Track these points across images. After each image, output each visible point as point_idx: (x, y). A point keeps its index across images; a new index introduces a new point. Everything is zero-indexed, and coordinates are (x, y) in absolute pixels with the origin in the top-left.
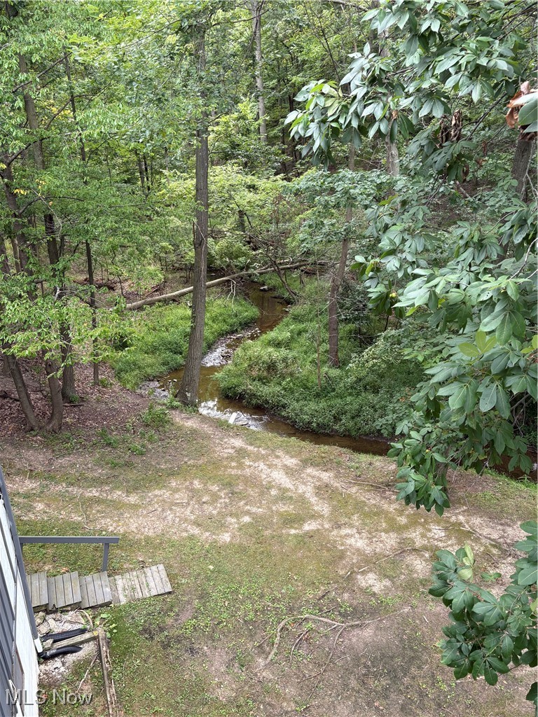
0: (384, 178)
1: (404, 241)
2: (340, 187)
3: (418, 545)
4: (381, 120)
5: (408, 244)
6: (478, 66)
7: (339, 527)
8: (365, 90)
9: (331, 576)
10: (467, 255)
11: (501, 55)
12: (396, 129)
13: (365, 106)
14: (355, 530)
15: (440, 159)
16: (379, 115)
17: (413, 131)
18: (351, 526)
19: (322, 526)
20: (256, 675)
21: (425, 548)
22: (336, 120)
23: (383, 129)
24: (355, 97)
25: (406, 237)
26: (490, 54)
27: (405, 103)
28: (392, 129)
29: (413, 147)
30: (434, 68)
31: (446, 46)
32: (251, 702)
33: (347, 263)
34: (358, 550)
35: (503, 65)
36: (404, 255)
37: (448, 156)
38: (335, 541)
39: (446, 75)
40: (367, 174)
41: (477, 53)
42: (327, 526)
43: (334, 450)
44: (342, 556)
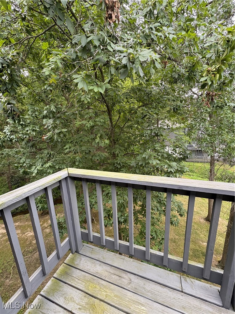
0: (17, 150)
1: (26, 160)
2: (5, 153)
3: (46, 226)
4: (15, 139)
5: (27, 160)
6: (33, 129)
7: (25, 233)
8: (10, 133)
9: (25, 246)
10: (40, 160)
11: (37, 128)
12: (19, 140)
13: (11, 136)
14: (29, 232)
15: (30, 144)
16: (14, 137)
17: (23, 140)
18: (28, 231)
19: (19, 236)
20: (7, 285)
21: (48, 226)
22: (4, 139)
23: (16, 140)
24: (8, 134)
25: (26, 159)
26: (35, 128)
27: (20, 135)
28: (18, 140)
29: (23, 143)
30: (25, 129)
31: (26, 126)
32: (7, 293)
33: (11, 171)
34: (31, 236)
35: (38, 129)
36: (27, 163)
37: (32, 144)
38: (24, 237)
39: (27, 131)
40: (12, 149)
41: (33, 127)
42: (20, 235)
43: (18, 216)
44: (27, 239)
